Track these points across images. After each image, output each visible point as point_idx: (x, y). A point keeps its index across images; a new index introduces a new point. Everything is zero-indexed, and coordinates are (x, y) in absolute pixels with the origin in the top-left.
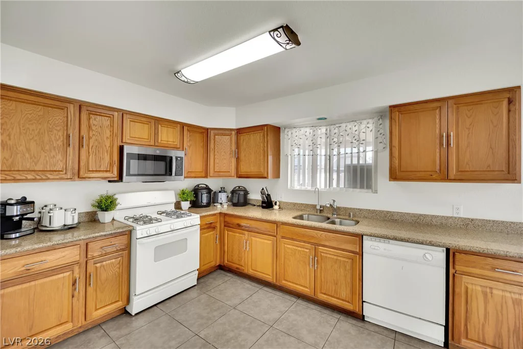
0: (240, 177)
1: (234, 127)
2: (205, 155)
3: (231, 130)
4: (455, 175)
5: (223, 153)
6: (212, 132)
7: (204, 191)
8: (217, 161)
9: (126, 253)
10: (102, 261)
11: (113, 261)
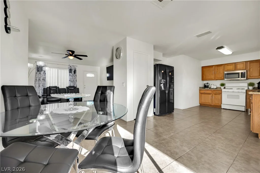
9: (221, 94)
10: (216, 95)
11: (218, 95)
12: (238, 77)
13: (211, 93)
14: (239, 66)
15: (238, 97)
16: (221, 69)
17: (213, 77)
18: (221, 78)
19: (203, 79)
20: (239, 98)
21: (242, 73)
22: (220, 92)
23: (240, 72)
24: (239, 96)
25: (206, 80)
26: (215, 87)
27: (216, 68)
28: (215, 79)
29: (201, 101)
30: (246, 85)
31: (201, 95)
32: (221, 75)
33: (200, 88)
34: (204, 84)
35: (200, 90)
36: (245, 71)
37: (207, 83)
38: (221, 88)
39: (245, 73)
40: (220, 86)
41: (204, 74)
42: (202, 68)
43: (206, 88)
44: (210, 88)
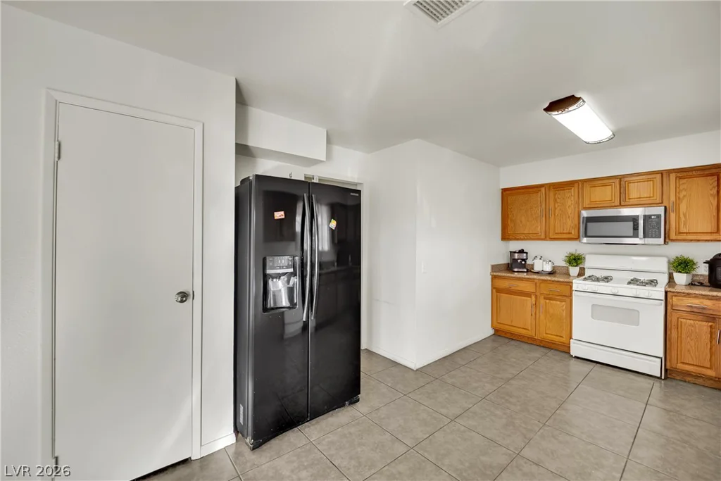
9: (568, 300)
10: (550, 299)
11: (558, 302)
12: (632, 235)
13: (534, 291)
14: (635, 191)
16: (570, 198)
17: (540, 228)
18: (569, 233)
19: (505, 237)
20: (638, 323)
21: (646, 218)
22: (564, 289)
23: (640, 212)
24: (636, 311)
25: (518, 239)
26: (548, 268)
27: (552, 194)
28: (547, 237)
29: (497, 320)
30: (662, 265)
31: (497, 296)
32: (569, 222)
33: (495, 268)
34: (511, 252)
35: (494, 278)
36: (660, 211)
37: (522, 251)
38: (568, 274)
39: (659, 216)
40: (564, 264)
41: (510, 216)
42: (502, 193)
43: (516, 270)
44: (530, 270)
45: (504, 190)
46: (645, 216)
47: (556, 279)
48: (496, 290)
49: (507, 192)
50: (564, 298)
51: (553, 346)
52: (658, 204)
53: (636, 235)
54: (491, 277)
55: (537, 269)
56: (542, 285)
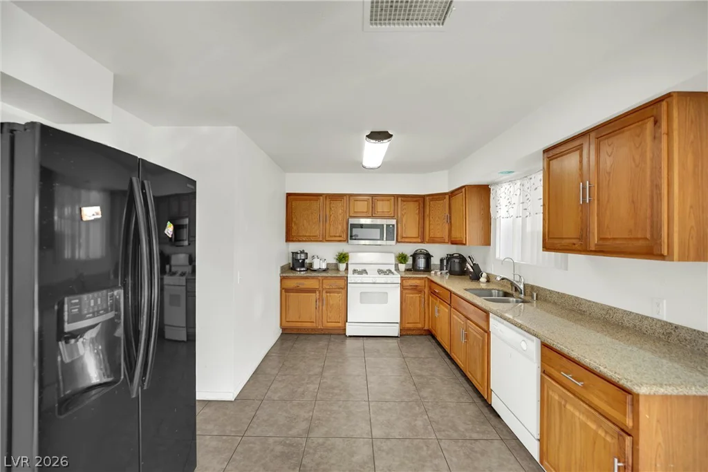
0: (453, 243)
1: (447, 191)
2: (421, 221)
3: (445, 194)
4: (596, 245)
5: (437, 219)
6: (427, 198)
7: (422, 256)
8: (432, 227)
9: (343, 291)
10: (330, 293)
11: (336, 294)
12: (379, 238)
13: (318, 287)
14: (382, 207)
15: (383, 298)
16: (339, 208)
17: (317, 231)
18: (340, 236)
19: (289, 238)
20: (386, 302)
21: (388, 226)
22: (341, 283)
23: (384, 222)
24: (387, 293)
25: (299, 241)
26: (324, 266)
27: (328, 203)
28: (324, 239)
29: (286, 318)
30: (391, 259)
31: (286, 296)
32: (340, 227)
33: (283, 269)
34: (293, 253)
35: (283, 279)
36: (394, 222)
37: (302, 252)
38: (338, 270)
39: (393, 225)
40: (335, 261)
41: (294, 220)
42: (287, 197)
43: (298, 269)
44: (310, 268)
45: (289, 195)
46: (387, 225)
47: (329, 275)
48: (285, 291)
49: (291, 197)
50: (341, 290)
51: (332, 332)
52: (392, 218)
53: (382, 239)
54: (279, 278)
55: (316, 267)
56: (324, 281)
